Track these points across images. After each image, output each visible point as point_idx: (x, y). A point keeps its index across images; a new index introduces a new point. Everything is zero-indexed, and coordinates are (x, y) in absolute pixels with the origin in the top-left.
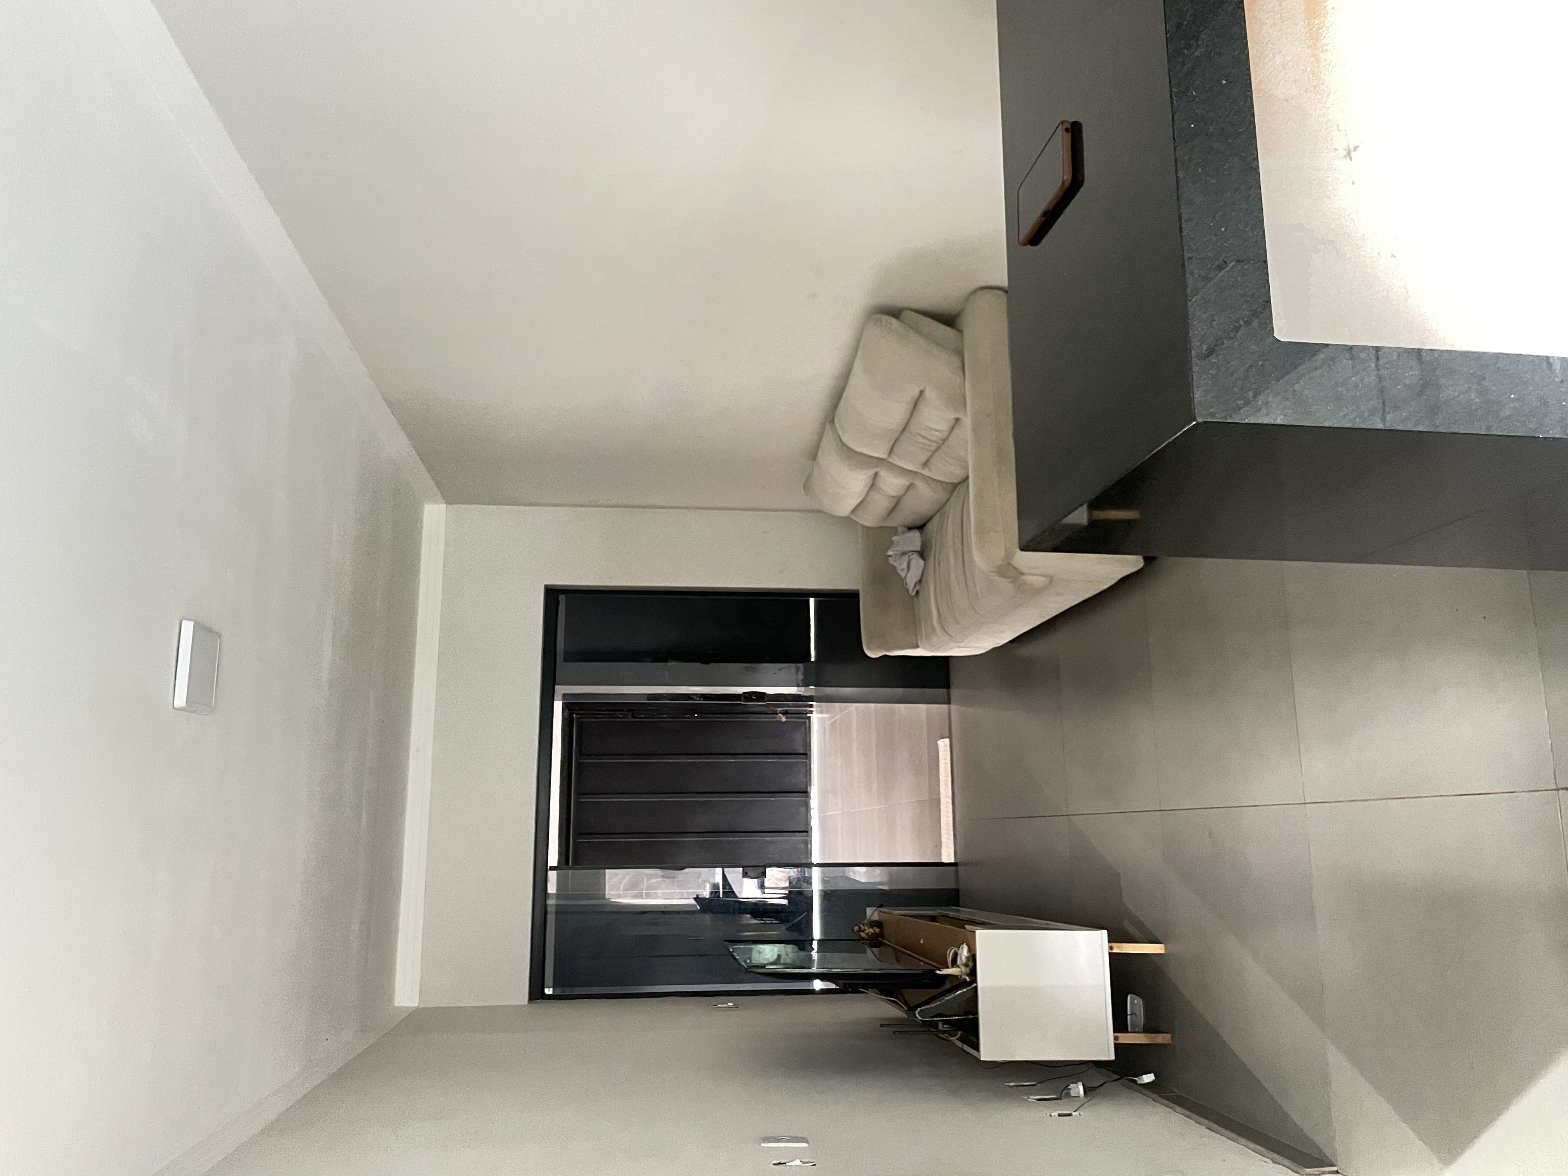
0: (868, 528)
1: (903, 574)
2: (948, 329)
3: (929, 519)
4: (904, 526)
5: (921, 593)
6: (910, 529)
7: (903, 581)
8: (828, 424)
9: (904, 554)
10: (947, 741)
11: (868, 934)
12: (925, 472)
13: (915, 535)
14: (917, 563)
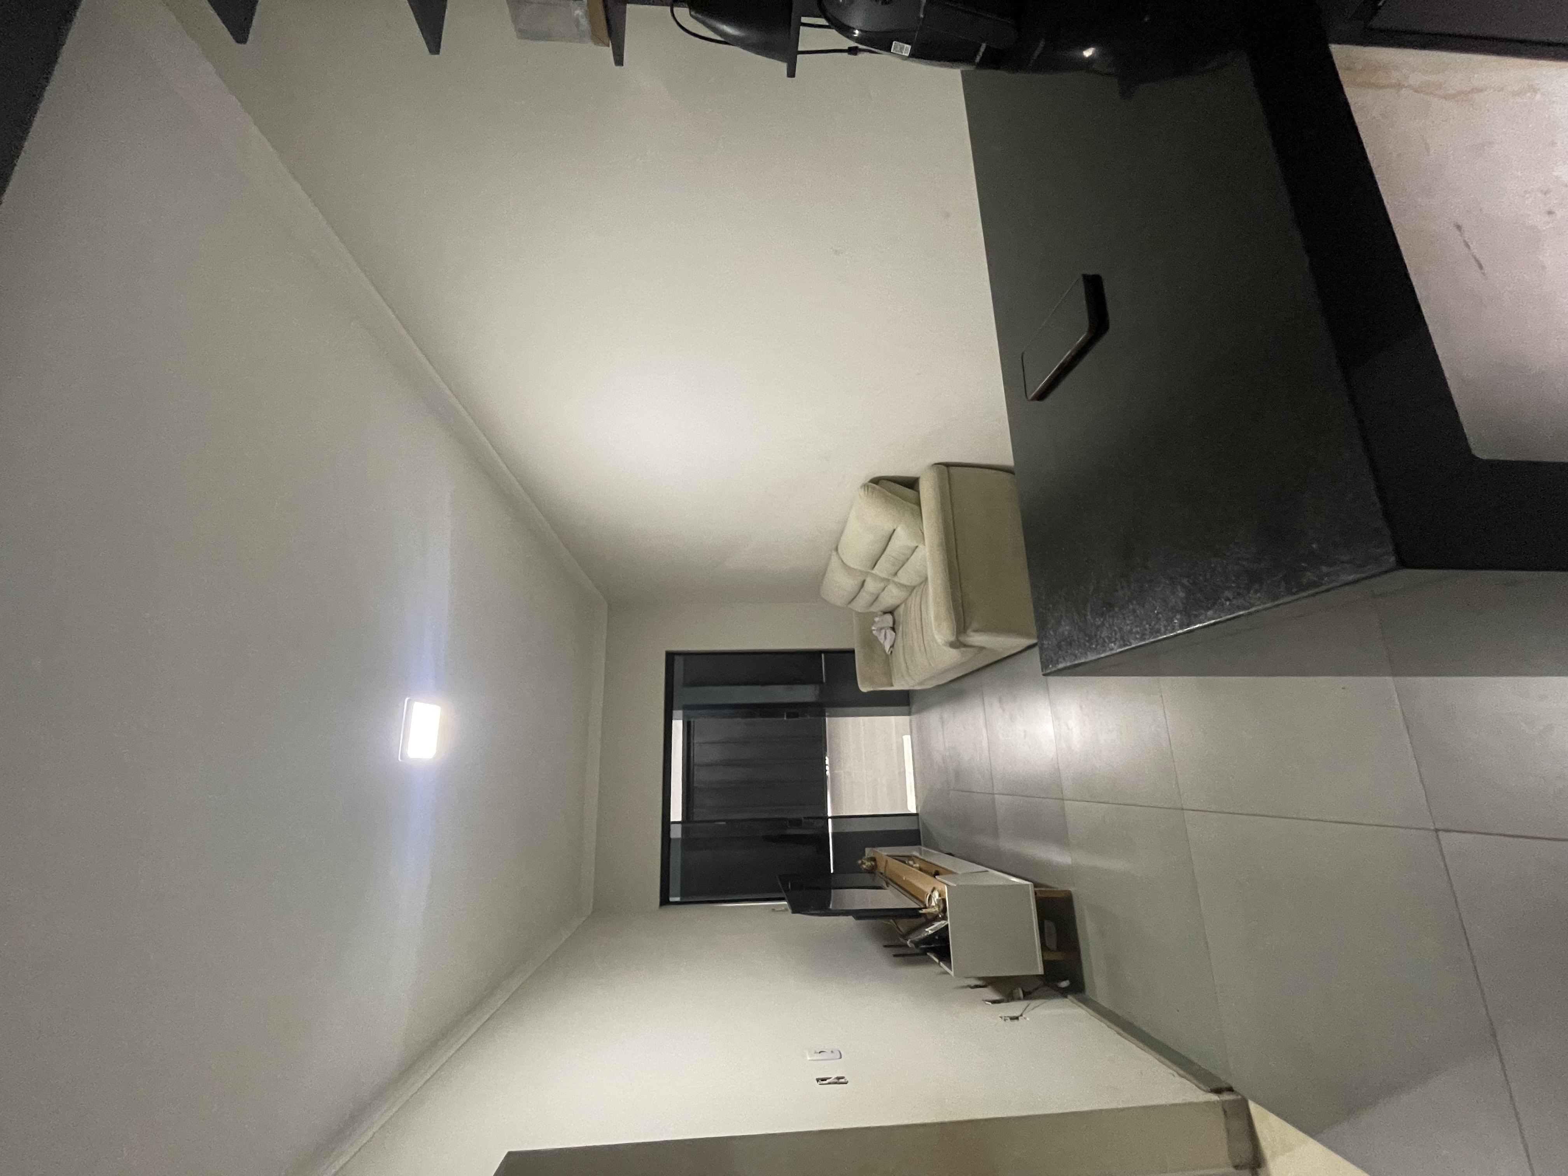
0: (860, 613)
1: (882, 642)
2: (909, 490)
3: (898, 606)
4: (881, 611)
5: (893, 653)
6: (885, 613)
7: (882, 647)
8: (833, 551)
9: (881, 629)
10: (909, 737)
11: (867, 866)
12: (896, 579)
13: (889, 617)
14: (891, 634)
